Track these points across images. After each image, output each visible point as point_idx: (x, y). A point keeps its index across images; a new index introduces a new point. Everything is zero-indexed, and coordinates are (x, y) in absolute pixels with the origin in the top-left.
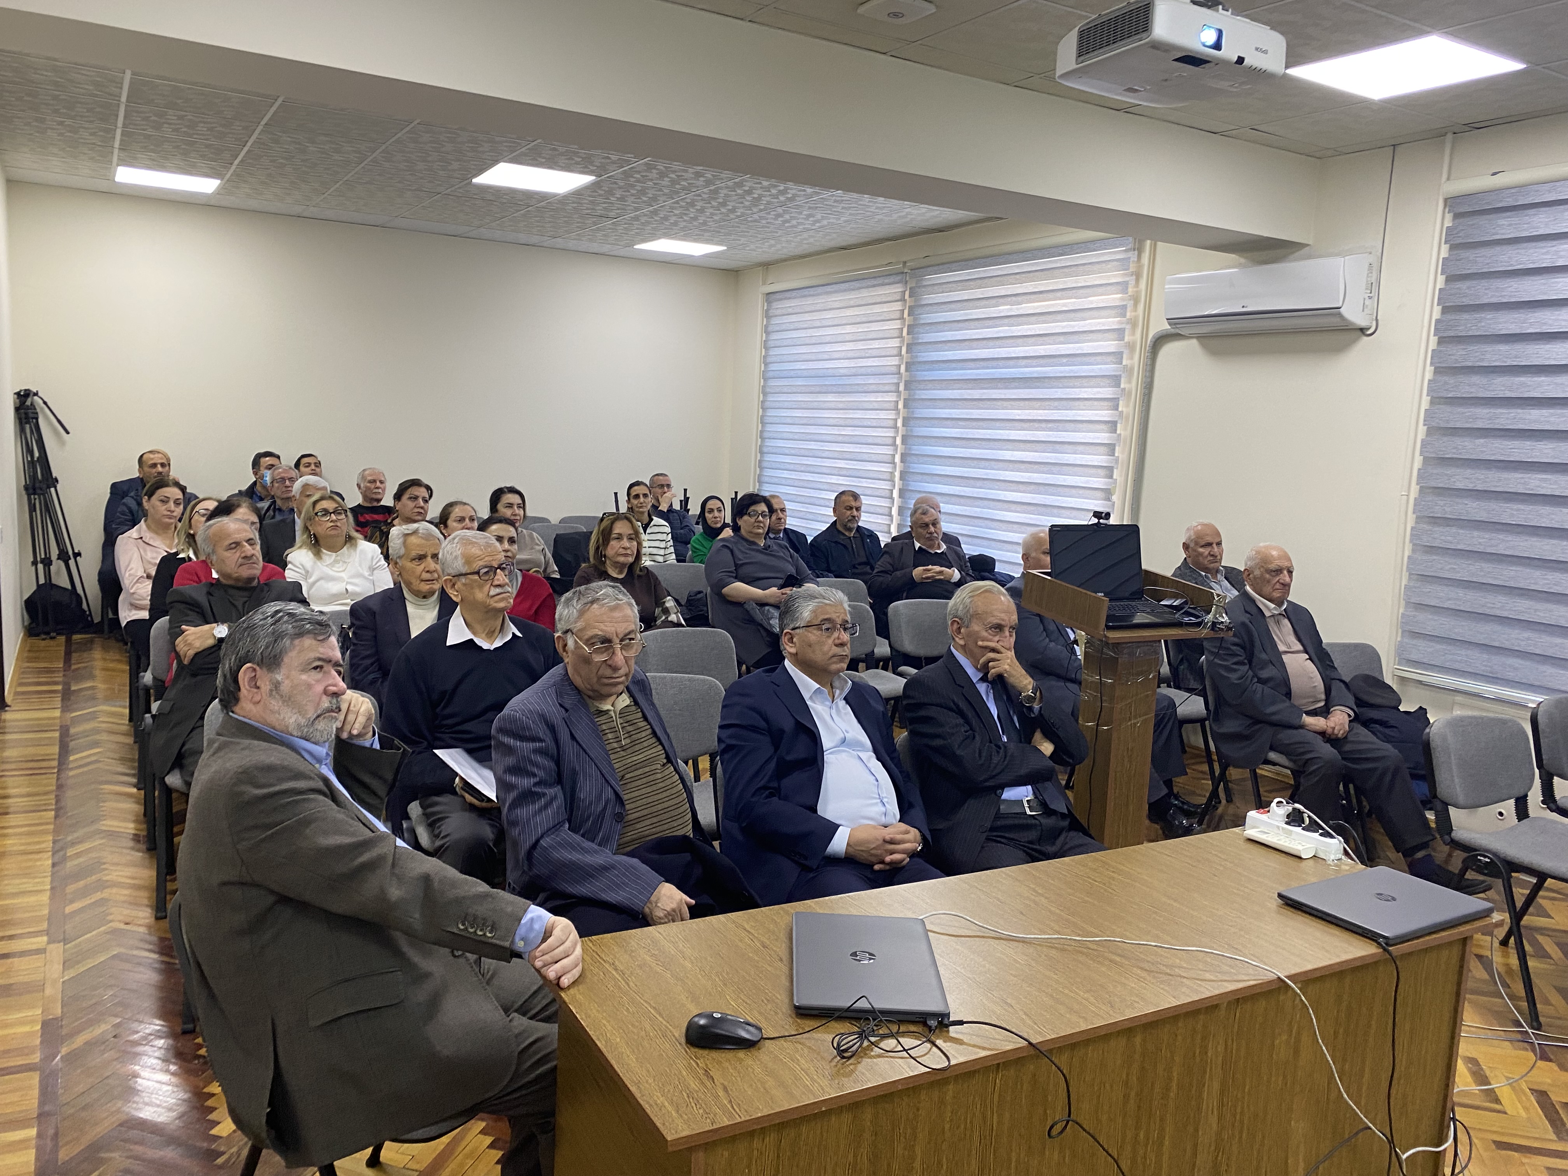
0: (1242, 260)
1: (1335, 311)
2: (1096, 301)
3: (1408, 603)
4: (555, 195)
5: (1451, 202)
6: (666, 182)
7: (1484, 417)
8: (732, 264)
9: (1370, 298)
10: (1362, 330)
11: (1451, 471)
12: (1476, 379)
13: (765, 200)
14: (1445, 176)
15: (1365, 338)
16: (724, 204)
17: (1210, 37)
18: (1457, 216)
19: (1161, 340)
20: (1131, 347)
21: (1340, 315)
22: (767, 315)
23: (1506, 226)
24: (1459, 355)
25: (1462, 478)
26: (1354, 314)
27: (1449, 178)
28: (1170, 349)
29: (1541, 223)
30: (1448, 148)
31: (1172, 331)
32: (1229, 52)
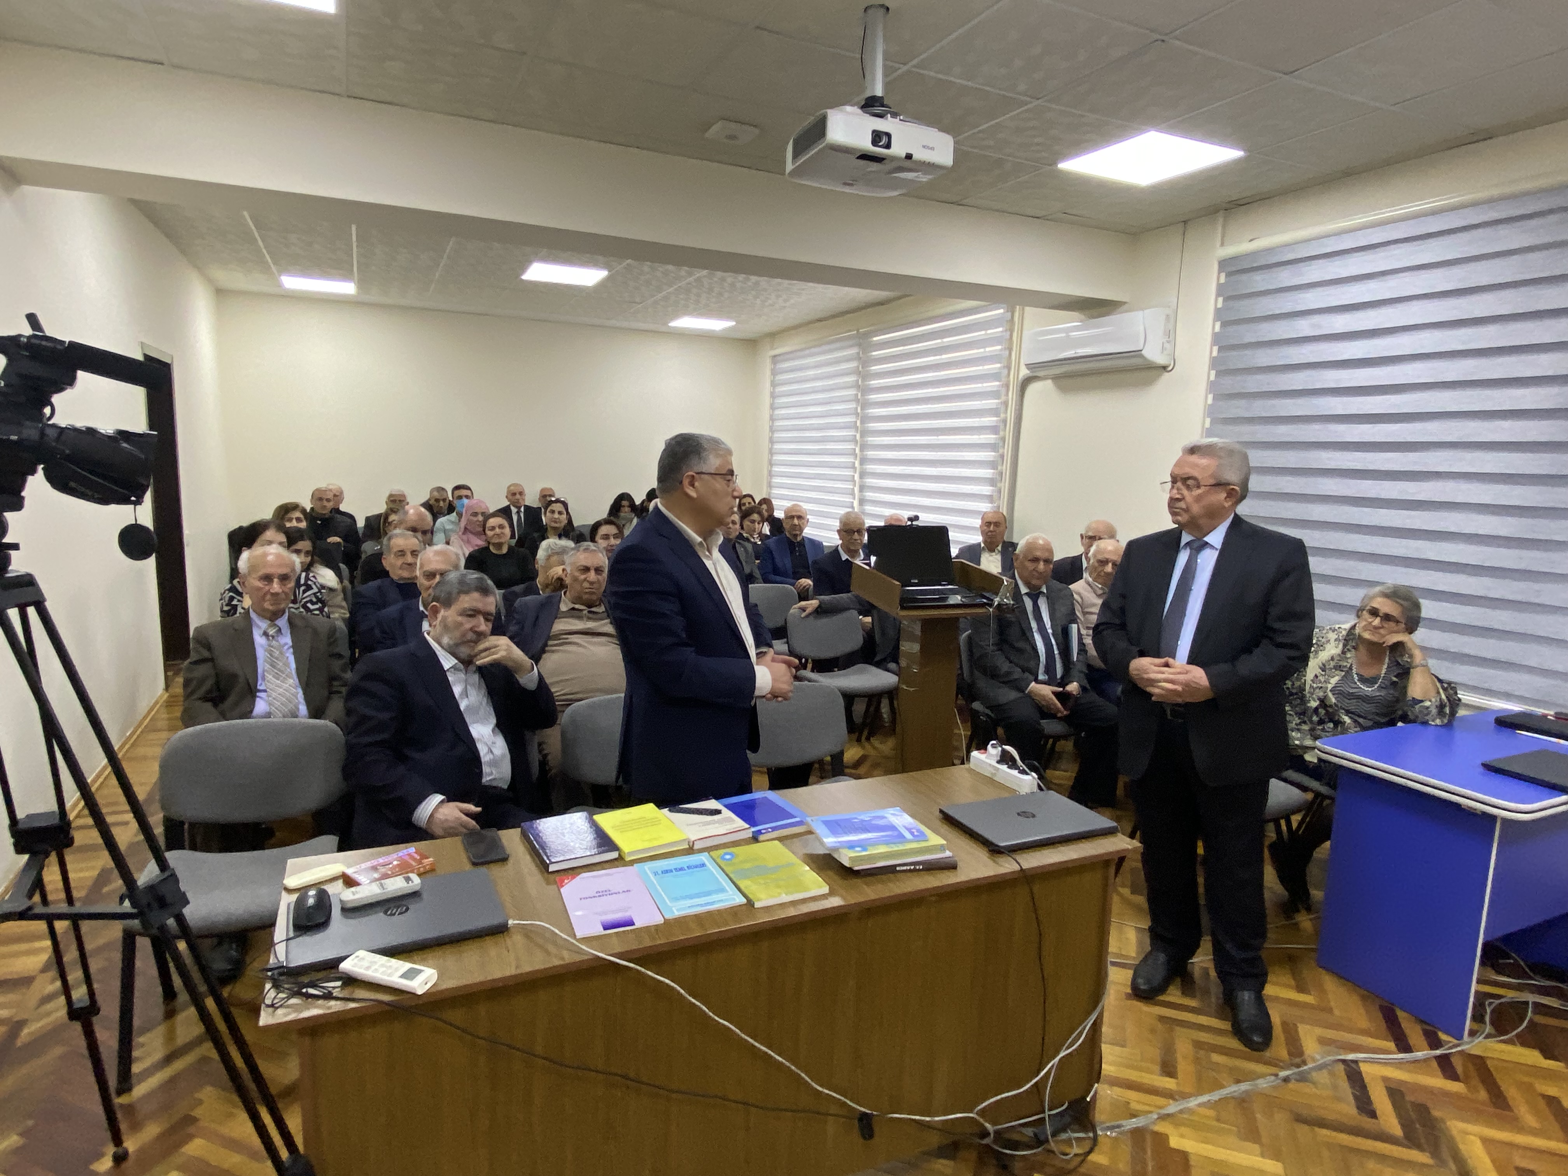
0: (1082, 317)
1: (1137, 354)
4: (588, 287)
5: (1223, 264)
8: (746, 335)
9: (1168, 342)
10: (1164, 368)
12: (1243, 402)
13: (738, 285)
14: (1218, 243)
15: (1166, 374)
16: (711, 290)
18: (1227, 275)
19: (1025, 381)
20: (1007, 386)
21: (1142, 356)
23: (1260, 281)
24: (1231, 384)
26: (1154, 354)
27: (1222, 244)
28: (1033, 389)
29: (1285, 277)
30: (1221, 220)
31: (1031, 375)
32: (898, 149)
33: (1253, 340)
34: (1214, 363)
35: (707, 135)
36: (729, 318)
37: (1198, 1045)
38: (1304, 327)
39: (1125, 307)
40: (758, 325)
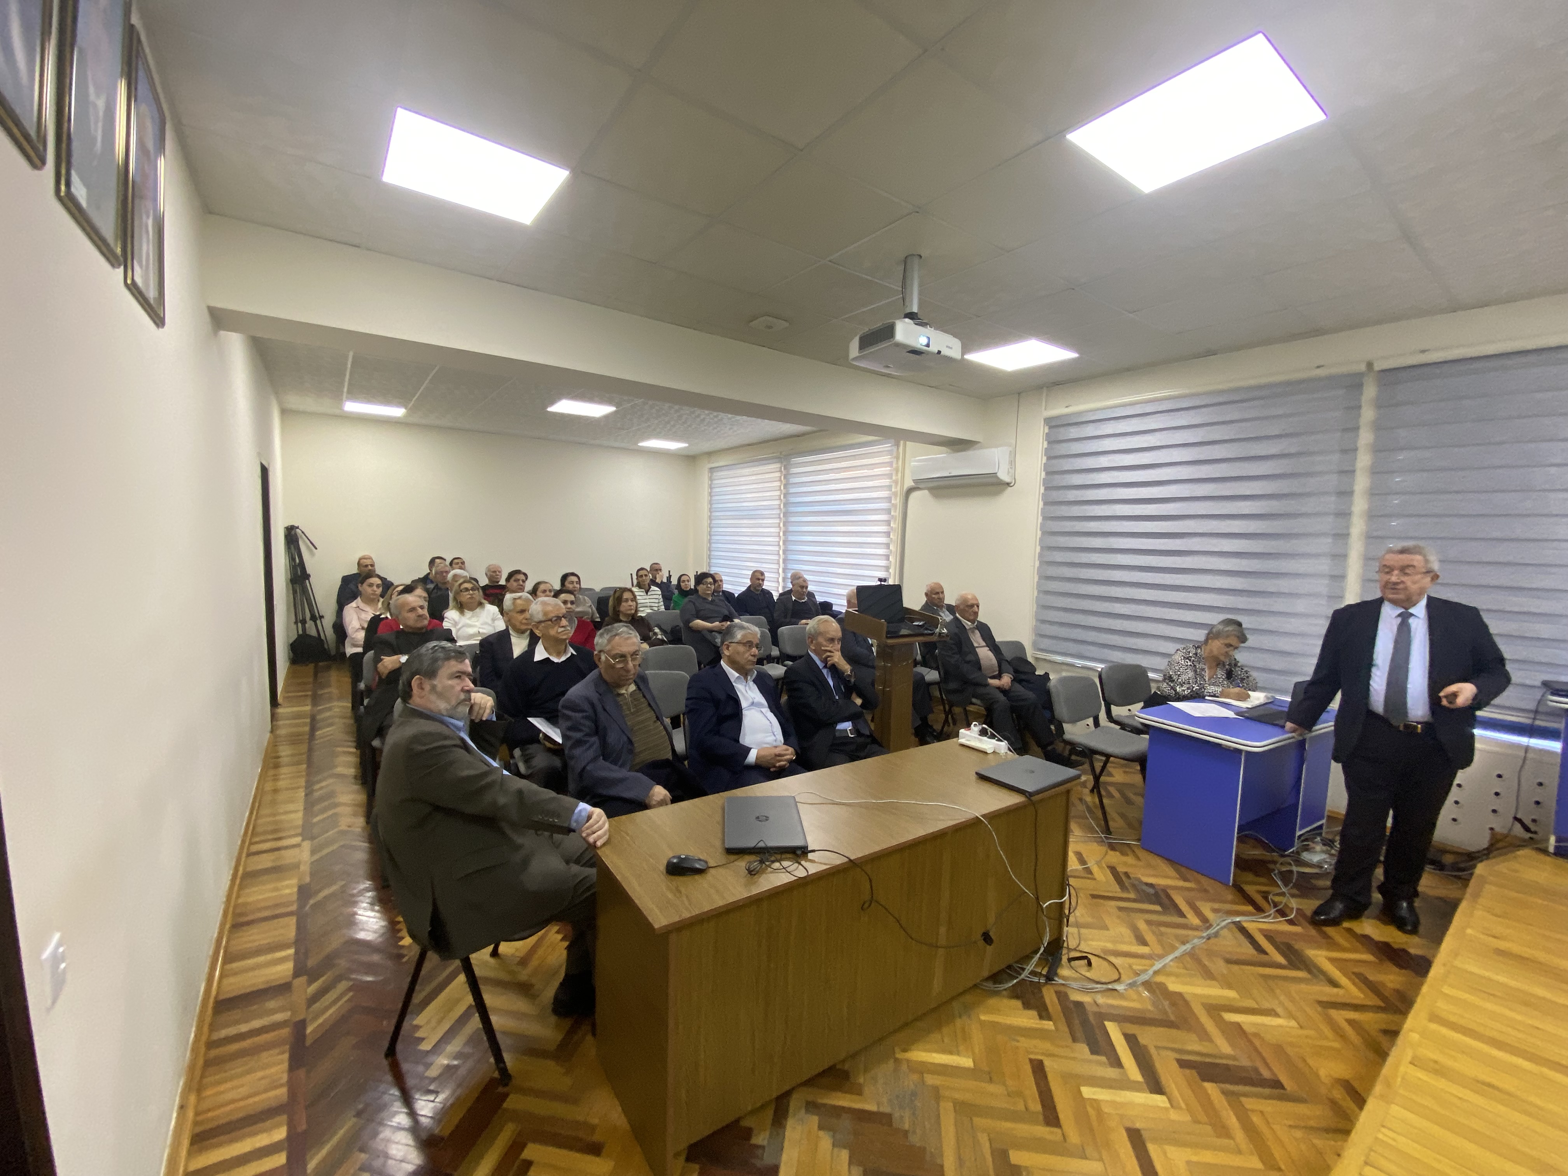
0: (948, 450)
1: (994, 475)
2: (878, 471)
3: (1037, 620)
4: (594, 418)
5: (1048, 421)
6: (654, 411)
7: (1069, 526)
8: (691, 453)
9: (1011, 468)
10: (1008, 484)
11: (1055, 553)
14: (1043, 408)
15: (1009, 488)
16: (685, 423)
17: (923, 341)
18: (1050, 428)
19: (910, 490)
20: (895, 494)
21: (998, 478)
22: (711, 479)
23: (1074, 432)
24: (1054, 496)
25: (1059, 557)
26: (1004, 476)
27: (1045, 409)
28: (915, 495)
29: (1090, 431)
30: (1044, 394)
31: (916, 486)
32: (934, 348)
33: (1071, 469)
34: (1045, 482)
35: (752, 324)
36: (685, 442)
37: (1149, 923)
38: (1104, 461)
39: (979, 445)
40: (706, 446)
